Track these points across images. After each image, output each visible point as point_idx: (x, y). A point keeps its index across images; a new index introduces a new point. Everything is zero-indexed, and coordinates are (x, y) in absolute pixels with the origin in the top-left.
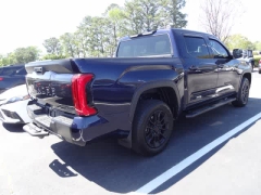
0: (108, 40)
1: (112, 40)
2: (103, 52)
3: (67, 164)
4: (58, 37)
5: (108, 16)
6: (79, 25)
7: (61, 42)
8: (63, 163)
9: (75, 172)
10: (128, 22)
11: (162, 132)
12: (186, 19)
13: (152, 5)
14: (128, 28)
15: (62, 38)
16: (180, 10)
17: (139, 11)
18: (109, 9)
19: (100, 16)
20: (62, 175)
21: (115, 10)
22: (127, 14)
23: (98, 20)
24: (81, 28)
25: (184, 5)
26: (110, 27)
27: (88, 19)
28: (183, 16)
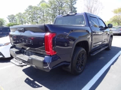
0: (40, 17)
1: (42, 17)
2: (37, 23)
3: (35, 80)
4: (15, 15)
5: (40, 6)
6: (26, 9)
7: (17, 17)
8: (32, 80)
9: (40, 85)
10: (50, 9)
11: (82, 62)
12: (76, 10)
13: (61, 2)
14: (50, 12)
15: (17, 15)
16: (74, 6)
17: (55, 5)
18: (41, 2)
19: (37, 6)
20: (33, 87)
21: (44, 3)
22: (49, 6)
23: (35, 8)
24: (27, 11)
25: (75, 3)
26: (41, 11)
27: (31, 7)
28: (75, 8)
